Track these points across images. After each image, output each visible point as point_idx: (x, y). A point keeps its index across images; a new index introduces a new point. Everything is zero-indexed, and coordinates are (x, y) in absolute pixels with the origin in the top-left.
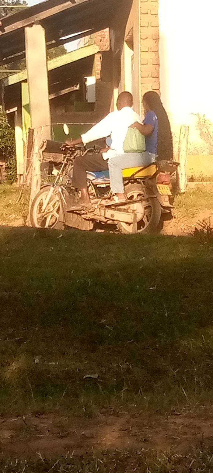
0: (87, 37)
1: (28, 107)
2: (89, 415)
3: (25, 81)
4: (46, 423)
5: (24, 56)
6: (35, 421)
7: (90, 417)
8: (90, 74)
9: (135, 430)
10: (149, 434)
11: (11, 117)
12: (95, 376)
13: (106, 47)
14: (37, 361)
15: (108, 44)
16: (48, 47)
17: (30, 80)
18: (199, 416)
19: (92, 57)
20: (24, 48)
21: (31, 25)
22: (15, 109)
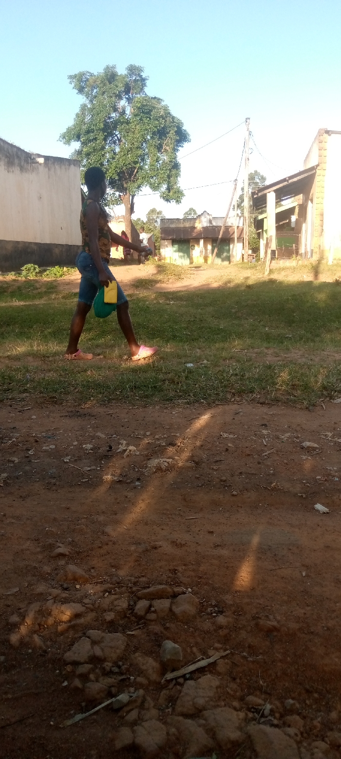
0: (293, 198)
1: (266, 231)
2: (288, 349)
3: (266, 218)
4: (270, 352)
5: (266, 207)
6: (266, 351)
7: (288, 350)
8: (293, 215)
9: (307, 356)
10: (313, 357)
11: (259, 234)
12: (291, 336)
13: (301, 202)
14: (267, 329)
15: (302, 201)
16: (276, 203)
17: (268, 217)
18: (334, 352)
19: (294, 208)
20: (266, 203)
21: (269, 192)
22: (261, 230)
